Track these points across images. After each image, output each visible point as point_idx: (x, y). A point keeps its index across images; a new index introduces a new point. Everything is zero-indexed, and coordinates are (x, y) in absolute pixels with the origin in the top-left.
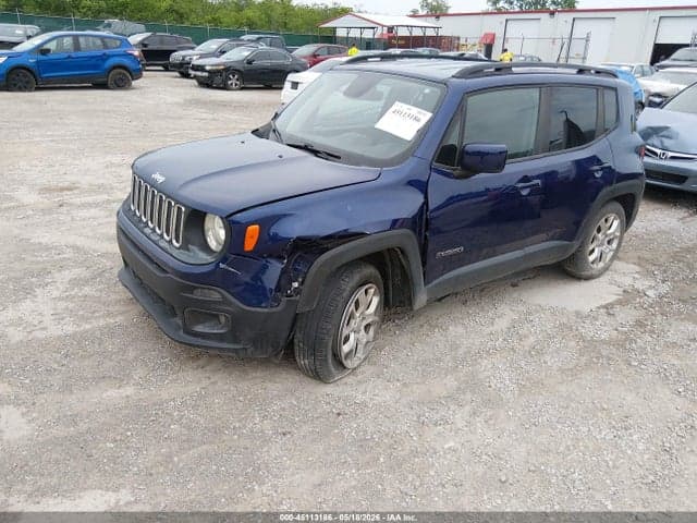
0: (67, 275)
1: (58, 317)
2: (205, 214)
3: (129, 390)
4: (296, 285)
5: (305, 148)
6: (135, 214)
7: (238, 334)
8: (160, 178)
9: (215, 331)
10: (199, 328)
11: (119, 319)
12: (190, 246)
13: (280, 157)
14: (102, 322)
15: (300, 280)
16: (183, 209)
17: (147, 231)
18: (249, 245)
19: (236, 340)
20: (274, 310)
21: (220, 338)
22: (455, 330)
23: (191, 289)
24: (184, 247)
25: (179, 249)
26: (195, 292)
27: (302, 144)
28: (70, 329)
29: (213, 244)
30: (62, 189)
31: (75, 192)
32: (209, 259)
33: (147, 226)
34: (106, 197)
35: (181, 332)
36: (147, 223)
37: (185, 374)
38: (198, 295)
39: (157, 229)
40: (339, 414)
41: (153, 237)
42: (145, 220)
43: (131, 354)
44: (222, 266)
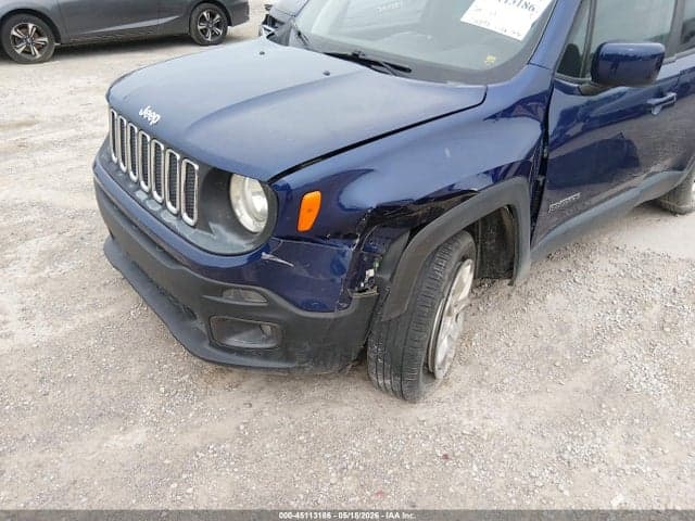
0: (35, 246)
1: (27, 315)
2: (231, 174)
3: (139, 435)
4: (371, 273)
5: (355, 58)
6: (119, 169)
7: (291, 349)
8: (153, 117)
9: (258, 346)
10: (234, 341)
11: (110, 311)
12: (212, 225)
13: (327, 74)
14: (87, 318)
15: (377, 265)
16: (196, 167)
17: (141, 196)
18: (306, 221)
19: (288, 357)
20: (343, 313)
21: (265, 354)
22: (555, 300)
23: (220, 291)
24: (202, 224)
25: (194, 227)
26: (225, 293)
27: (350, 54)
28: (44, 332)
29: (248, 222)
30: (19, 125)
31: (36, 127)
32: (245, 246)
33: (140, 188)
34: (72, 132)
35: (206, 346)
36: (138, 183)
37: (214, 399)
38: (229, 298)
39: (155, 194)
40: (446, 457)
41: (150, 205)
42: (134, 178)
43: (135, 372)
44: (265, 256)
